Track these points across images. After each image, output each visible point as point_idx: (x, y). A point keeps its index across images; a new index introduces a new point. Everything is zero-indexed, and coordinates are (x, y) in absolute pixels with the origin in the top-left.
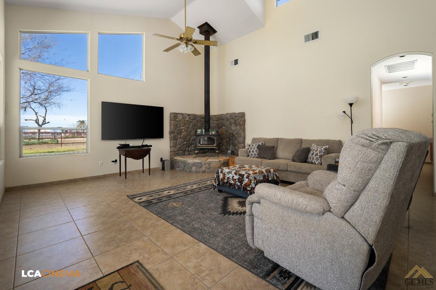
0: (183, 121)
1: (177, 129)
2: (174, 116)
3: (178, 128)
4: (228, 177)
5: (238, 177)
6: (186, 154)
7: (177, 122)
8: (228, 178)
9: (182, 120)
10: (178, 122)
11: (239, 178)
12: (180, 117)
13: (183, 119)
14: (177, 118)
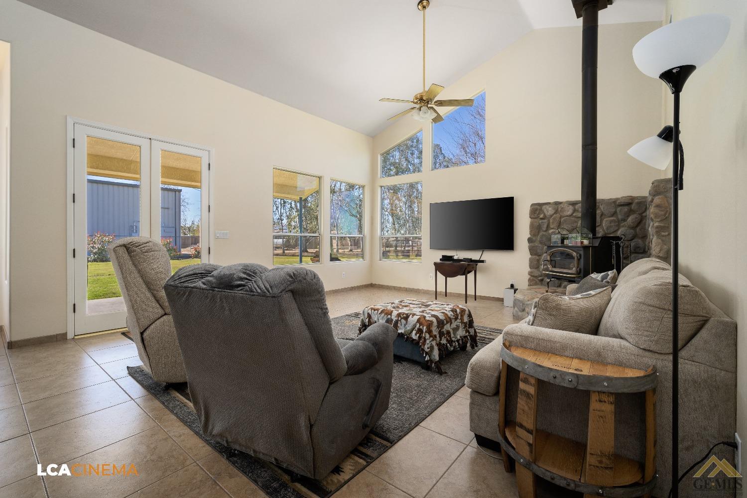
0: (554, 219)
1: (541, 233)
2: (537, 210)
3: (544, 233)
6: (563, 285)
7: (540, 221)
9: (555, 215)
10: (543, 221)
12: (550, 211)
13: (555, 213)
14: (541, 211)
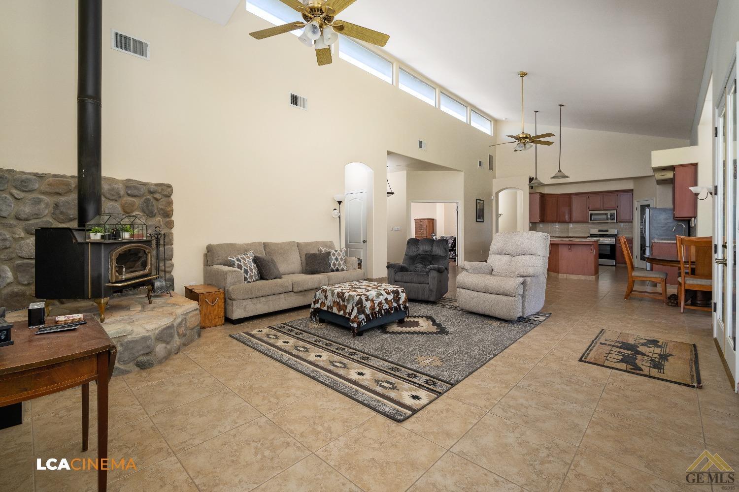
4: (378, 302)
5: (393, 295)
8: (380, 303)
11: (394, 297)
